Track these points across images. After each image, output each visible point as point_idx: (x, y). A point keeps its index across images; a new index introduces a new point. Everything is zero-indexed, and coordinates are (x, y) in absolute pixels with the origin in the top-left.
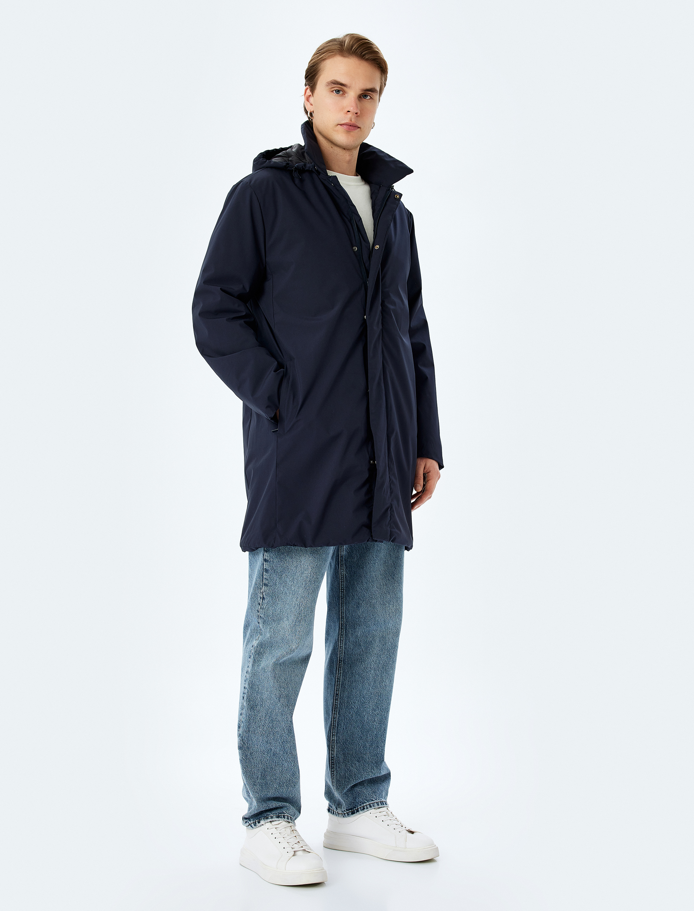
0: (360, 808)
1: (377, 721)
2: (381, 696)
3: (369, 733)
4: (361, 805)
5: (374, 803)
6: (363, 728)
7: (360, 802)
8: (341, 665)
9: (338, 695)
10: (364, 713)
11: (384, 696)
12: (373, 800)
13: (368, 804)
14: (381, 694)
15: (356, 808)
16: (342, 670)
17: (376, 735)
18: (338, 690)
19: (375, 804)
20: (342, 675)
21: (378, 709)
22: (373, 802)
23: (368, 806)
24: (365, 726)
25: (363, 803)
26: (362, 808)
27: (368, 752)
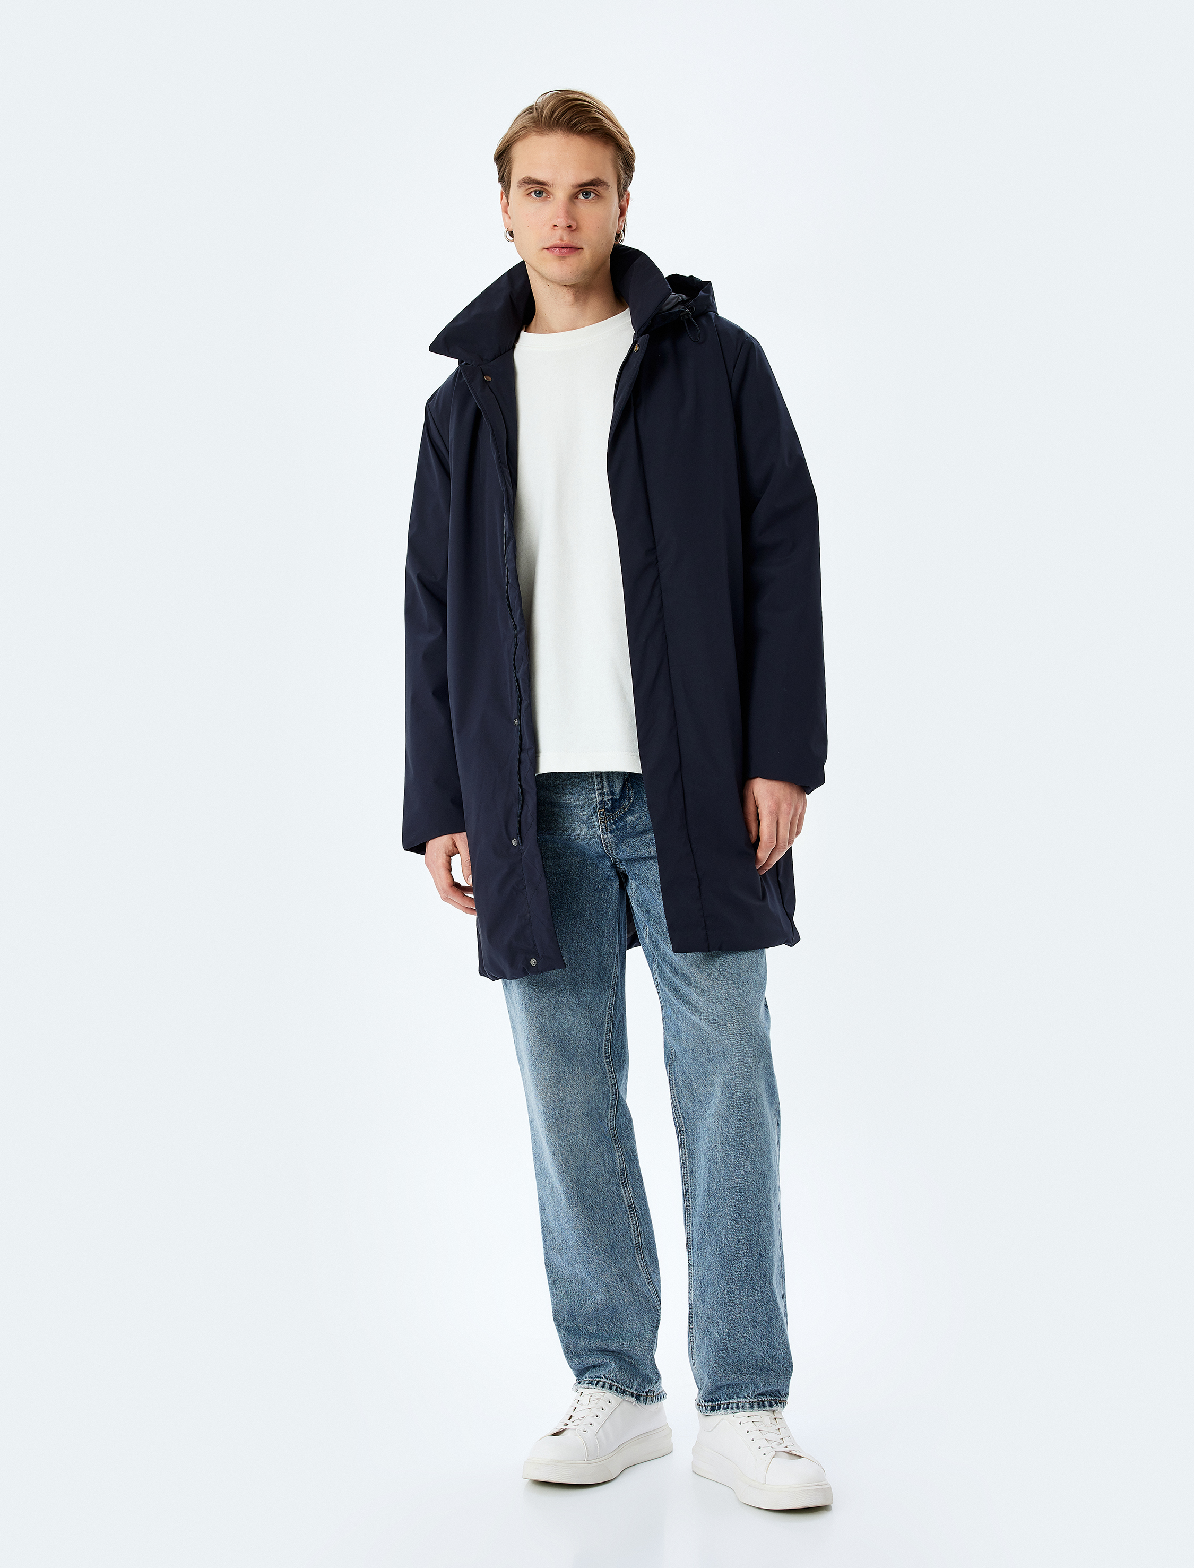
0: (724, 1404)
1: (743, 1241)
2: (741, 1193)
3: (733, 1265)
4: (726, 1400)
5: (746, 1402)
6: (722, 1256)
7: (727, 1395)
8: (683, 1138)
9: (688, 1192)
10: (719, 1227)
11: (748, 1192)
12: (745, 1397)
13: (735, 1401)
14: (740, 1189)
15: (719, 1403)
16: (685, 1147)
17: (746, 1266)
18: (687, 1184)
19: (747, 1404)
20: (687, 1156)
21: (741, 1218)
22: (744, 1400)
23: (735, 1405)
24: (724, 1252)
25: (730, 1399)
26: (726, 1405)
27: (738, 1302)
